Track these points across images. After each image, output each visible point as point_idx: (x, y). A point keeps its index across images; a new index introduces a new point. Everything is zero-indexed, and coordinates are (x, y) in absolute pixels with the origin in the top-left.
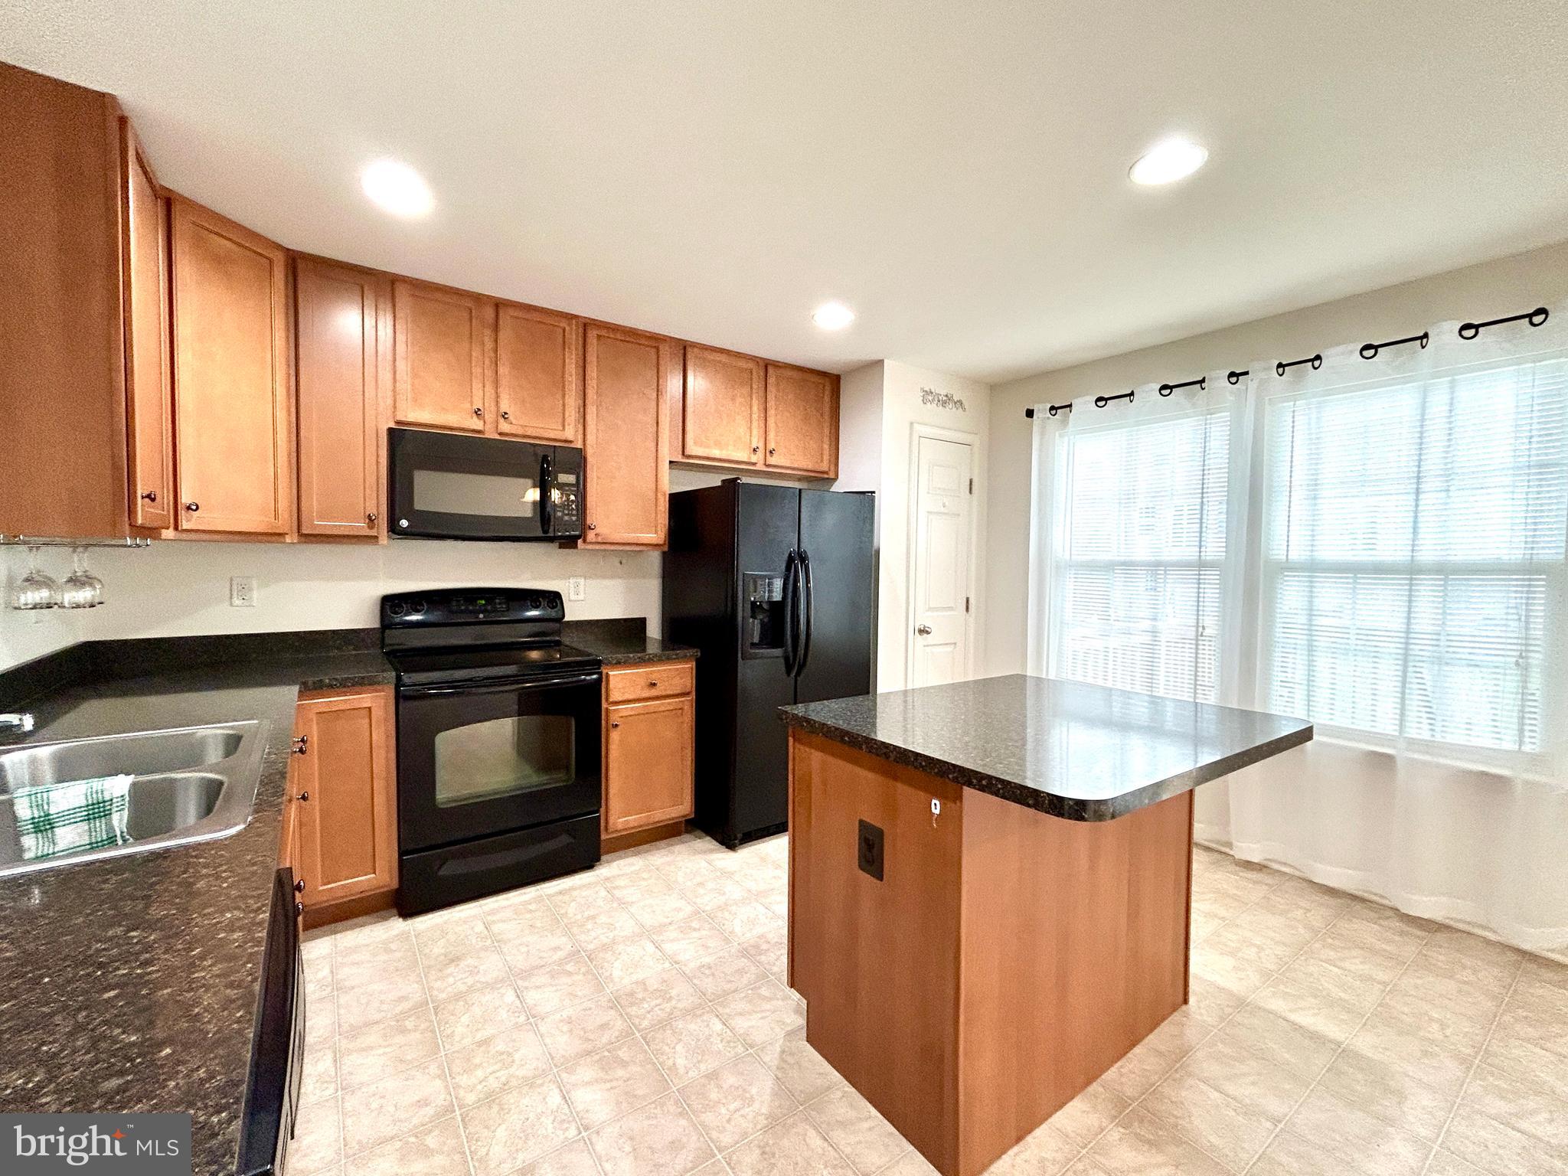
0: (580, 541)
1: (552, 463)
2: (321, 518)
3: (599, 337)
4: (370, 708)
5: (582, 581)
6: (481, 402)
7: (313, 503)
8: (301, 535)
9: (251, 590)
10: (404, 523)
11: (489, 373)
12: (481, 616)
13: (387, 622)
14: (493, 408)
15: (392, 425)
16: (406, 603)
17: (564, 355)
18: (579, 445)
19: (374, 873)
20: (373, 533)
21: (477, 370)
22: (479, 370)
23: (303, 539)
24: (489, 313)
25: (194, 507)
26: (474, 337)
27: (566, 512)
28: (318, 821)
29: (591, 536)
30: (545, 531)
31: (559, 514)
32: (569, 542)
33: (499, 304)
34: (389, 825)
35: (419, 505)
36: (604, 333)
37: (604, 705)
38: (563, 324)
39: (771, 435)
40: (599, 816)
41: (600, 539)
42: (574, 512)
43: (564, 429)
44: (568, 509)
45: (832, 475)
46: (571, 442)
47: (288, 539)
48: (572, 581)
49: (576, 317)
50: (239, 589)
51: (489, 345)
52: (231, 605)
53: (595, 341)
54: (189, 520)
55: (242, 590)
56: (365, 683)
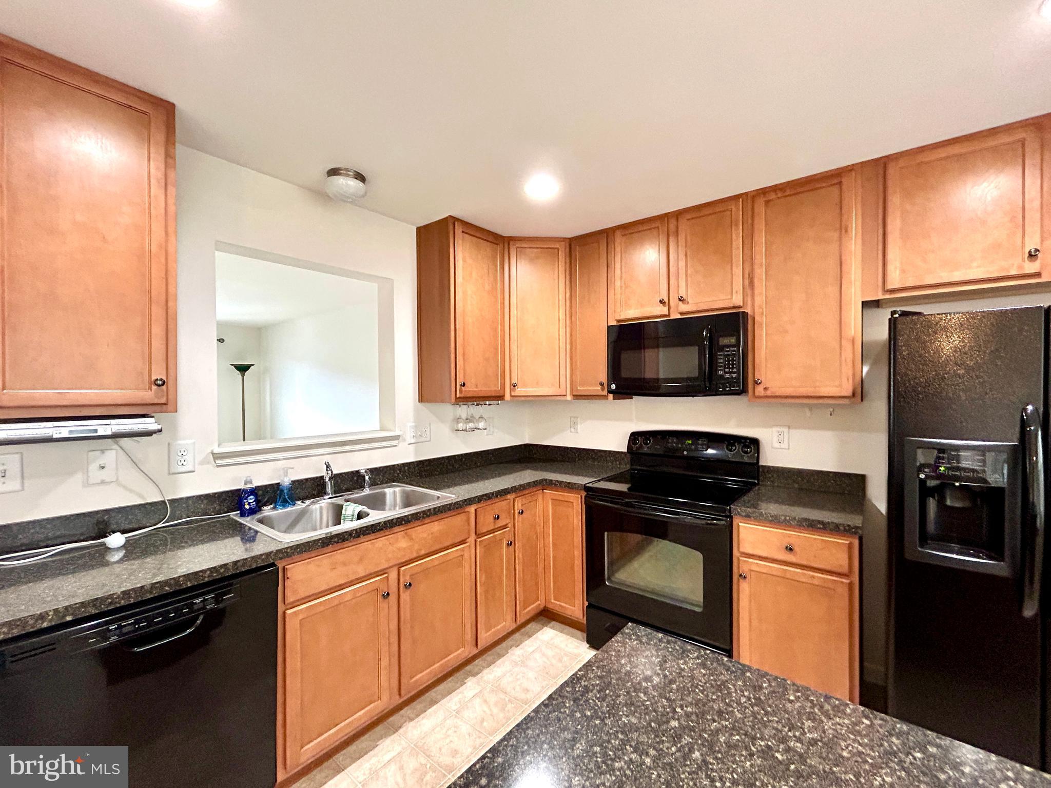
1: (714, 330)
2: (581, 385)
3: (767, 202)
4: (573, 503)
5: (785, 430)
6: (666, 293)
7: (577, 377)
8: (573, 395)
9: (577, 424)
10: (613, 387)
11: (672, 270)
12: (686, 452)
14: (675, 296)
15: (614, 323)
16: (641, 438)
17: (732, 232)
18: (746, 309)
19: (575, 607)
22: (665, 270)
24: (672, 224)
25: (515, 385)
27: (727, 370)
29: (758, 390)
30: (708, 388)
31: (721, 373)
35: (623, 374)
37: (736, 553)
41: (769, 393)
42: (735, 370)
43: (732, 297)
44: (729, 368)
46: (739, 307)
47: (567, 398)
48: (771, 430)
51: (673, 248)
53: (763, 209)
54: (514, 391)
55: (574, 424)
56: (570, 487)
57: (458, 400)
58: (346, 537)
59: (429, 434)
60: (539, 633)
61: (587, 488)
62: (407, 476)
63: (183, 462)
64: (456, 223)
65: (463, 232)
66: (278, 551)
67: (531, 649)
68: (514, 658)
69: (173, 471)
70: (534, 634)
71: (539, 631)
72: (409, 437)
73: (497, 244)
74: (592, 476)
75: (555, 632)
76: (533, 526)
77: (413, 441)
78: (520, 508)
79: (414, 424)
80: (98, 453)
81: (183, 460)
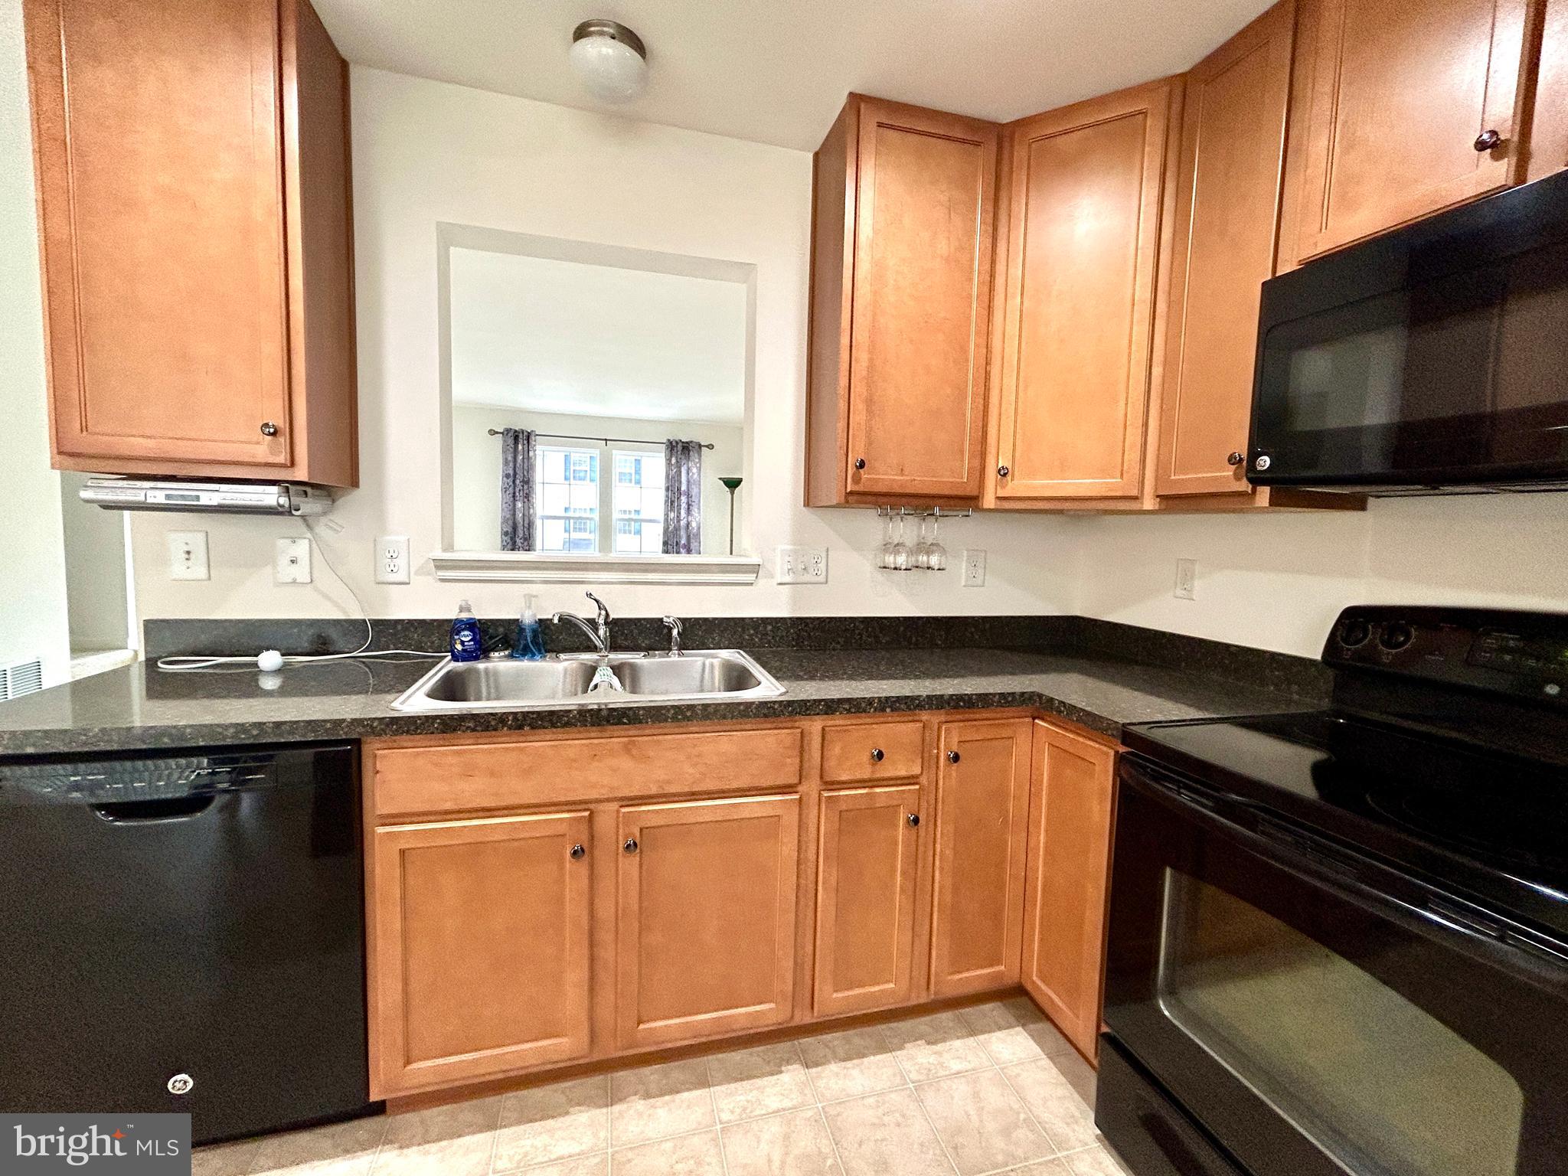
2: (1179, 469)
7: (1171, 448)
8: (1157, 497)
9: (1192, 577)
10: (1264, 462)
20: (1242, 487)
23: (1161, 504)
25: (1003, 472)
47: (1145, 506)
50: (1182, 575)
52: (1174, 595)
54: (1003, 487)
55: (1186, 577)
56: (1089, 723)
57: (850, 498)
58: (493, 723)
59: (824, 569)
60: (999, 1034)
61: (1126, 734)
62: (769, 642)
63: (392, 568)
64: (863, 106)
65: (880, 125)
66: (354, 720)
67: (956, 1066)
68: (908, 1065)
69: (381, 579)
70: (983, 1032)
71: (1000, 1029)
72: (779, 568)
73: (977, 144)
74: (1199, 708)
75: (1036, 1049)
76: (999, 795)
77: (788, 579)
78: (955, 748)
79: (791, 547)
80: (288, 541)
81: (392, 566)
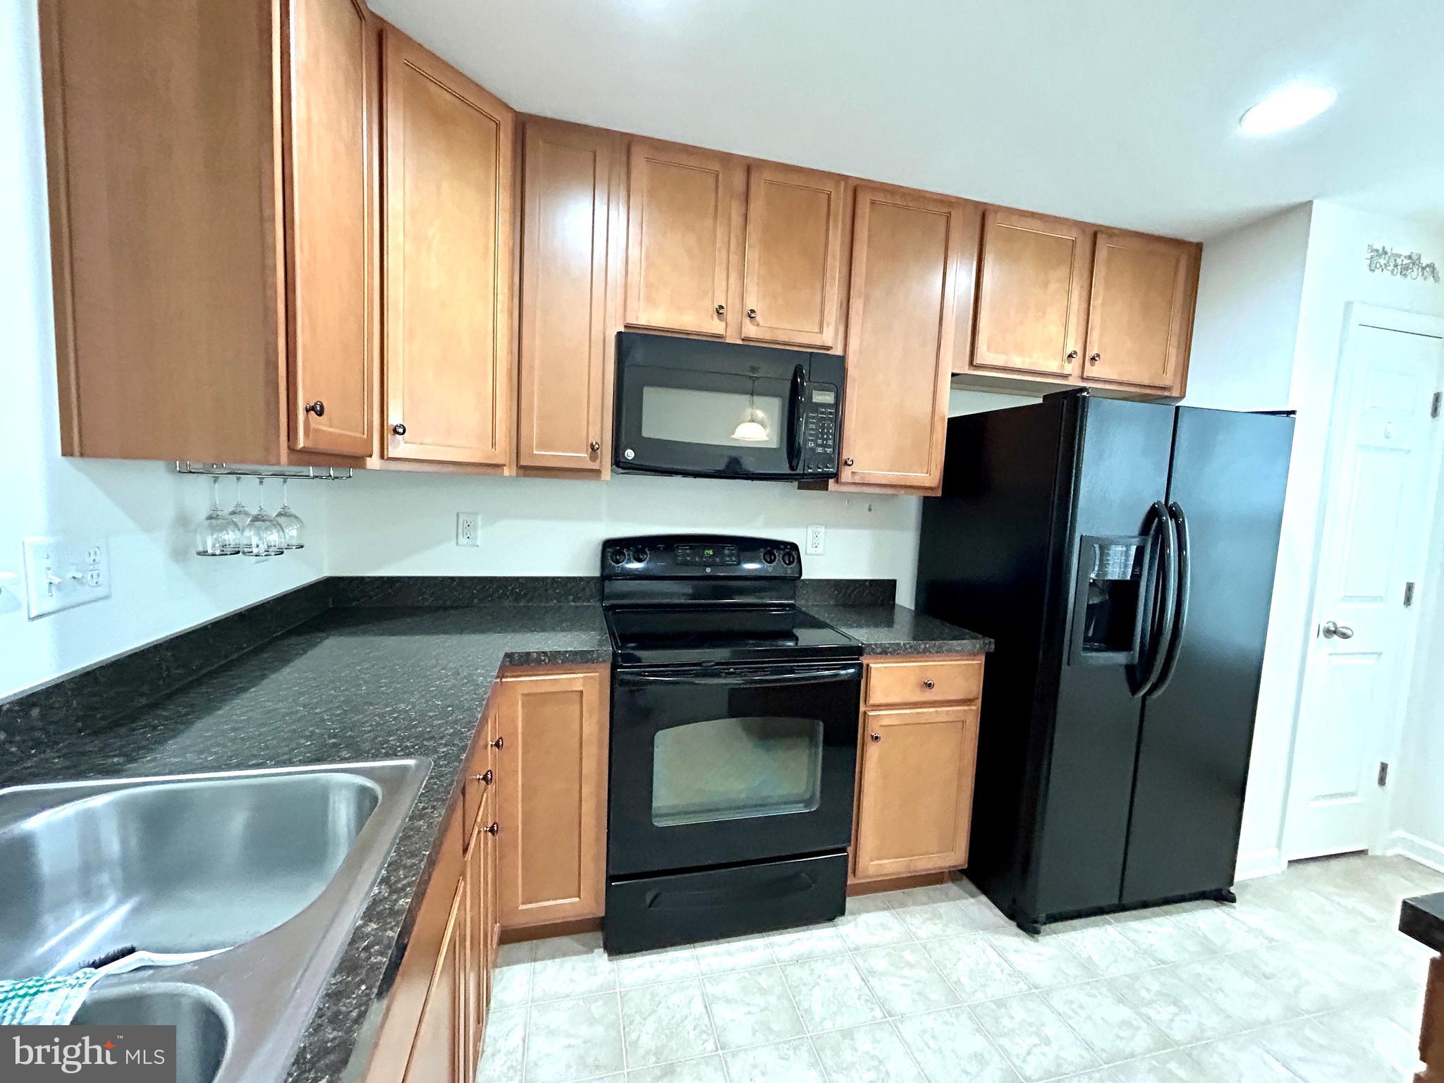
0: (831, 481)
1: (807, 378)
2: (542, 446)
3: (873, 203)
4: (581, 692)
5: (822, 530)
6: (724, 296)
7: (533, 429)
8: (520, 467)
9: (475, 529)
10: (630, 454)
11: (734, 259)
12: (708, 570)
13: (607, 571)
14: (738, 306)
15: (622, 330)
16: (628, 549)
17: (827, 230)
18: (838, 351)
19: (579, 897)
20: (595, 466)
21: (721, 255)
22: (724, 254)
23: (521, 471)
24: (738, 179)
25: (401, 430)
26: (720, 212)
27: (820, 442)
28: (520, 828)
29: (846, 475)
30: (792, 468)
31: (811, 445)
32: (818, 482)
33: (751, 167)
34: (598, 839)
35: (646, 433)
36: (880, 198)
37: (862, 708)
38: (829, 187)
39: (1094, 336)
40: (848, 855)
41: (857, 479)
42: (830, 442)
43: (821, 332)
44: (822, 438)
45: (1175, 394)
46: (829, 348)
47: (506, 472)
48: (810, 530)
49: (845, 178)
50: (464, 528)
51: (736, 219)
52: (457, 543)
53: (867, 209)
54: (395, 446)
55: (467, 528)
56: (577, 660)
57: (290, 458)
59: (105, 573)
79: (50, 540)
